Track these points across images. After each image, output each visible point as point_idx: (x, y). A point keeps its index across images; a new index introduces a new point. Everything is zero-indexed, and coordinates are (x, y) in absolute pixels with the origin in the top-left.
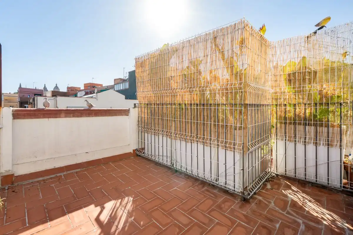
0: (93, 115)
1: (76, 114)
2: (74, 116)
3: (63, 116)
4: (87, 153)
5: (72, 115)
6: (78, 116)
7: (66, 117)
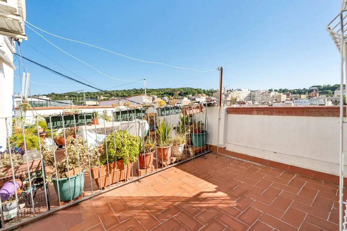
0: (285, 113)
1: (267, 112)
2: (264, 114)
3: (256, 113)
4: (275, 153)
5: (262, 113)
6: (268, 114)
7: (257, 114)
